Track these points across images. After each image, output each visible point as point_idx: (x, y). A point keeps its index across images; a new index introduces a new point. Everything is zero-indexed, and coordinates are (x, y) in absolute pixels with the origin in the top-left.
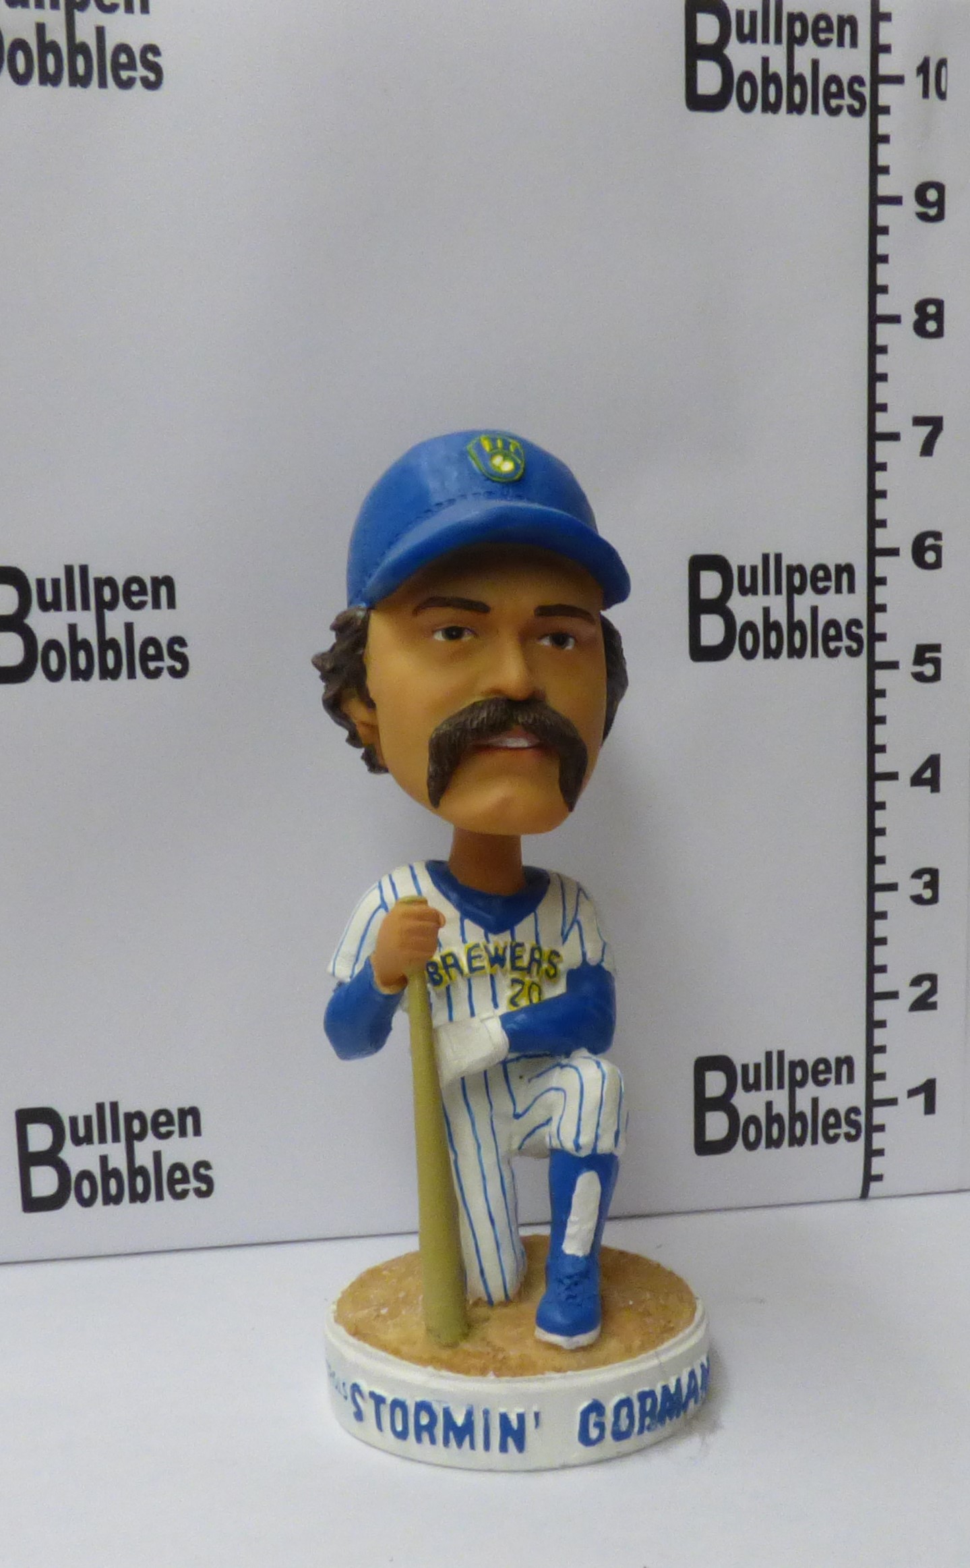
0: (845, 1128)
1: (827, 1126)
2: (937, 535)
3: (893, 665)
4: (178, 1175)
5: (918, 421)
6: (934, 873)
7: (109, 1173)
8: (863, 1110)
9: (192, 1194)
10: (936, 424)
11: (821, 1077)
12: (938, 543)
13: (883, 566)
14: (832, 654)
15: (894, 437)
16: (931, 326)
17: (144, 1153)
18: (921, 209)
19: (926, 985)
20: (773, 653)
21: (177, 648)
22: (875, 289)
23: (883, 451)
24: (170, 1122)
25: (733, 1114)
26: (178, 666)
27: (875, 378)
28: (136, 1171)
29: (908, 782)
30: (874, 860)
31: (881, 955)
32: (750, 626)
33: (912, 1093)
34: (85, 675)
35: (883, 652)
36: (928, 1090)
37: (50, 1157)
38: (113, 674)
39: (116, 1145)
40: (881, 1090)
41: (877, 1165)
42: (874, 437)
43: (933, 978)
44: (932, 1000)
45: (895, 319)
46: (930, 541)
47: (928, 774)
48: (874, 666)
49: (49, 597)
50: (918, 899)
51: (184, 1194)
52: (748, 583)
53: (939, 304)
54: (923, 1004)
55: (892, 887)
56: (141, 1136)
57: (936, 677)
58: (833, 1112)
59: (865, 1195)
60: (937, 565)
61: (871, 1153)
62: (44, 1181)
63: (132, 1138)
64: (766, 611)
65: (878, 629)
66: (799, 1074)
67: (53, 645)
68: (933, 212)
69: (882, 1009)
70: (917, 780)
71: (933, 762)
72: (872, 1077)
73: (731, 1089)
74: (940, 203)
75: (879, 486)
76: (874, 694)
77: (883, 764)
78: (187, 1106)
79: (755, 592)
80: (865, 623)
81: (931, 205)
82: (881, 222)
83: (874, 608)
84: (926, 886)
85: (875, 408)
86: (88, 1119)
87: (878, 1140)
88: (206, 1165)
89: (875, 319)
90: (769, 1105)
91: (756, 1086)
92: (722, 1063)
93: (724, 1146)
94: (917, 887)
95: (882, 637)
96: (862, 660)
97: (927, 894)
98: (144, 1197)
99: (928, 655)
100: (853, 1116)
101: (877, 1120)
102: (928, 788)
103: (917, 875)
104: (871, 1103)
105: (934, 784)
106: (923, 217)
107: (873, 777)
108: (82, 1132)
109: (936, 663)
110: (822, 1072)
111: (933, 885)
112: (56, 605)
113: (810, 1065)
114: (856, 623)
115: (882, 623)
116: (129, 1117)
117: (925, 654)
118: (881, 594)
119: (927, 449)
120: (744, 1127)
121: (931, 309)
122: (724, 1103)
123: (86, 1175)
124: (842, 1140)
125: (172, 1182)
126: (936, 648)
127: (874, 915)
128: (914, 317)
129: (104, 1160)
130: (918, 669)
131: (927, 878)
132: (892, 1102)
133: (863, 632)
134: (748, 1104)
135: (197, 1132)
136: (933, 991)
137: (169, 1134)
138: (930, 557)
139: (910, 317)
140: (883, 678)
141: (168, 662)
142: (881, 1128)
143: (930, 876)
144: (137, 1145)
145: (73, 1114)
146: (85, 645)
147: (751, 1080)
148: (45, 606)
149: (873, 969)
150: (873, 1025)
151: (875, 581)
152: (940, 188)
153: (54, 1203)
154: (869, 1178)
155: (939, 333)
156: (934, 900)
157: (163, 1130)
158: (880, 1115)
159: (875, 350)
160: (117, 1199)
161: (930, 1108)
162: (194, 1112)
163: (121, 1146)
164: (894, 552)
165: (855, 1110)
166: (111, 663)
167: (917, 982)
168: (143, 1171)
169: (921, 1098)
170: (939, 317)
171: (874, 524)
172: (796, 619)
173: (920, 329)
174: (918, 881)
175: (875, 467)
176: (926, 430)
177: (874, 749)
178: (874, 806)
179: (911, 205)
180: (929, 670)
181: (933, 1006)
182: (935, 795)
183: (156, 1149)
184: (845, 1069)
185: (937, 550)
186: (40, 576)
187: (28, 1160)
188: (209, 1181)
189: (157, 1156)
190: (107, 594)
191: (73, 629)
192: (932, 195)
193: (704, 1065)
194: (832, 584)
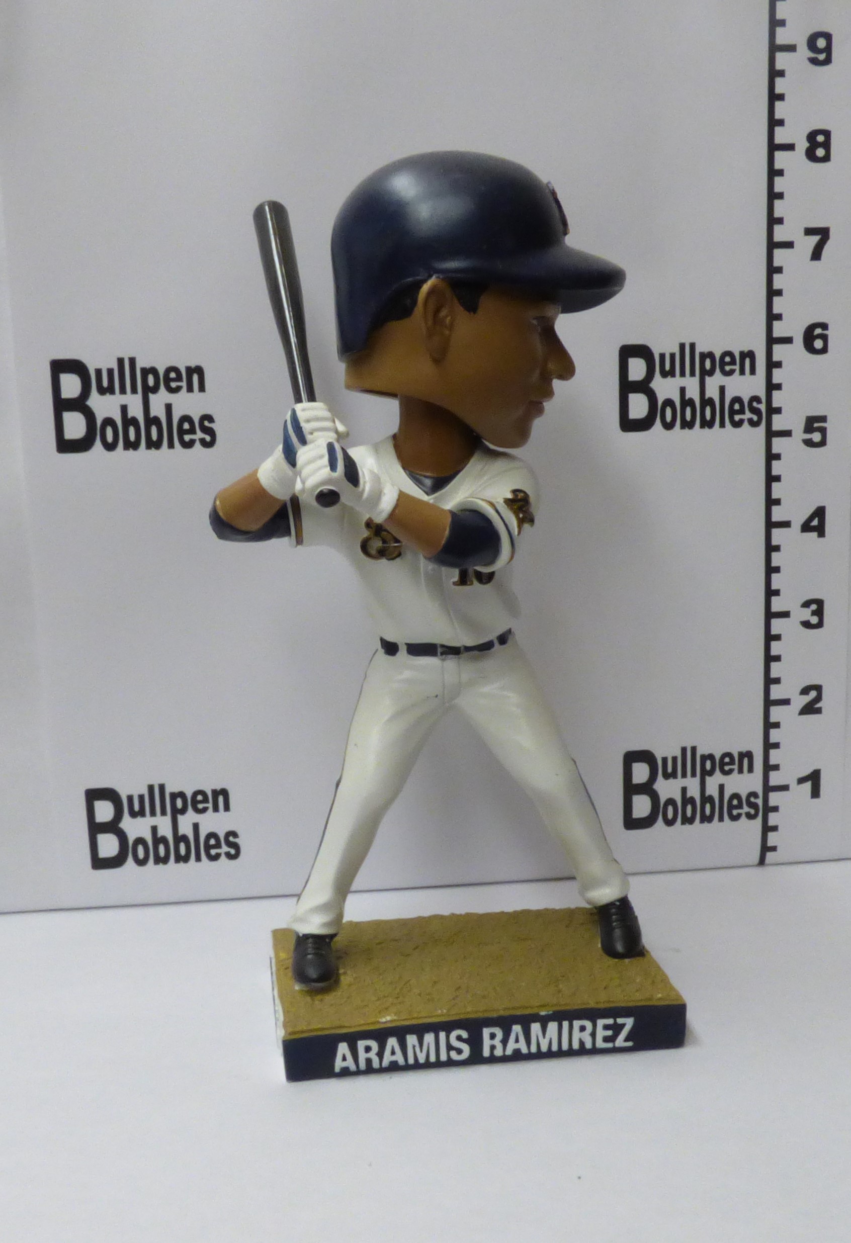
0: (746, 809)
1: (731, 807)
2: (824, 326)
3: (787, 433)
4: (212, 842)
5: (809, 232)
6: (820, 603)
7: (158, 840)
8: (761, 794)
9: (223, 857)
10: (823, 234)
11: (727, 768)
12: (825, 332)
13: (779, 351)
14: (737, 424)
15: (789, 245)
16: (820, 152)
17: (185, 824)
18: (812, 55)
19: (813, 694)
20: (687, 425)
21: (206, 423)
22: (774, 123)
23: (780, 257)
24: (206, 800)
25: (654, 797)
26: (208, 438)
27: (773, 196)
28: (180, 839)
29: (799, 528)
30: (771, 593)
31: (776, 670)
32: (669, 402)
33: (801, 781)
34: (135, 446)
35: (778, 423)
36: (814, 778)
37: (113, 827)
38: (157, 445)
39: (164, 818)
40: (775, 779)
41: (773, 839)
42: (772, 245)
43: (818, 688)
44: (818, 706)
45: (790, 147)
46: (818, 331)
47: (815, 522)
48: (771, 434)
49: (105, 383)
50: (807, 624)
51: (216, 858)
52: (667, 367)
53: (827, 134)
54: (810, 709)
55: (786, 614)
56: (183, 811)
57: (823, 443)
58: (736, 796)
59: (762, 862)
60: (824, 350)
61: (767, 829)
62: (108, 845)
63: (176, 812)
64: (683, 390)
65: (775, 404)
66: (708, 765)
67: (109, 422)
68: (822, 57)
69: (776, 714)
70: (806, 527)
71: (820, 513)
72: (769, 768)
73: (653, 777)
74: (828, 49)
75: (776, 286)
76: (771, 457)
77: (778, 514)
78: (218, 788)
79: (673, 375)
80: (764, 400)
81: (820, 51)
82: (779, 66)
83: (772, 387)
84: (814, 613)
85: (773, 221)
86: (141, 797)
87: (773, 819)
88: (234, 834)
89: (773, 147)
90: (684, 790)
91: (674, 775)
92: (646, 756)
93: (646, 823)
94: (806, 614)
95: (778, 411)
96: (762, 429)
97: (814, 620)
98: (186, 859)
99: (816, 425)
100: (752, 799)
101: (772, 803)
102: (815, 534)
103: (806, 604)
104: (768, 788)
105: (821, 531)
106: (814, 61)
107: (770, 525)
108: (137, 807)
109: (823, 431)
110: (728, 764)
111: (819, 613)
112: (110, 390)
113: (718, 757)
114: (756, 399)
115: (778, 399)
116: (174, 796)
117: (814, 423)
118: (778, 376)
119: (816, 255)
120: (663, 807)
121: (821, 138)
122: (647, 788)
123: (140, 841)
124: (743, 818)
125: (208, 848)
126: (823, 419)
127: (770, 638)
128: (807, 145)
129: (154, 829)
130: (808, 436)
131: (814, 607)
132: (785, 788)
133: (763, 407)
134: (667, 789)
135: (227, 808)
136: (819, 698)
137: (205, 810)
138: (818, 344)
139: (802, 145)
140: (778, 444)
141: (199, 435)
142: (775, 809)
143: (818, 606)
144: (180, 818)
145: (130, 793)
146: (134, 422)
147: (670, 770)
148: (102, 391)
149: (770, 681)
150: (769, 725)
151: (772, 365)
152: (828, 37)
153: (116, 862)
154: (766, 849)
155: (826, 158)
156: (820, 625)
157: (200, 806)
158: (775, 799)
159: (773, 173)
160: (165, 860)
161: (816, 793)
162: (224, 793)
163: (168, 819)
164: (788, 340)
165: (754, 795)
166: (154, 436)
167: (805, 691)
168: (184, 838)
169: (808, 786)
170: (827, 145)
171: (772, 317)
172: (707, 396)
173: (811, 155)
174: (806, 609)
175: (772, 270)
176: (816, 239)
177: (771, 502)
178: (771, 548)
179: (804, 52)
180: (816, 437)
181: (819, 711)
182: (821, 539)
183: (195, 821)
184: (746, 761)
185: (825, 338)
186: (98, 367)
187: (95, 829)
188: (236, 847)
189: (196, 827)
190: (151, 381)
191: (124, 409)
192: (821, 43)
193: (631, 758)
194: (737, 367)
